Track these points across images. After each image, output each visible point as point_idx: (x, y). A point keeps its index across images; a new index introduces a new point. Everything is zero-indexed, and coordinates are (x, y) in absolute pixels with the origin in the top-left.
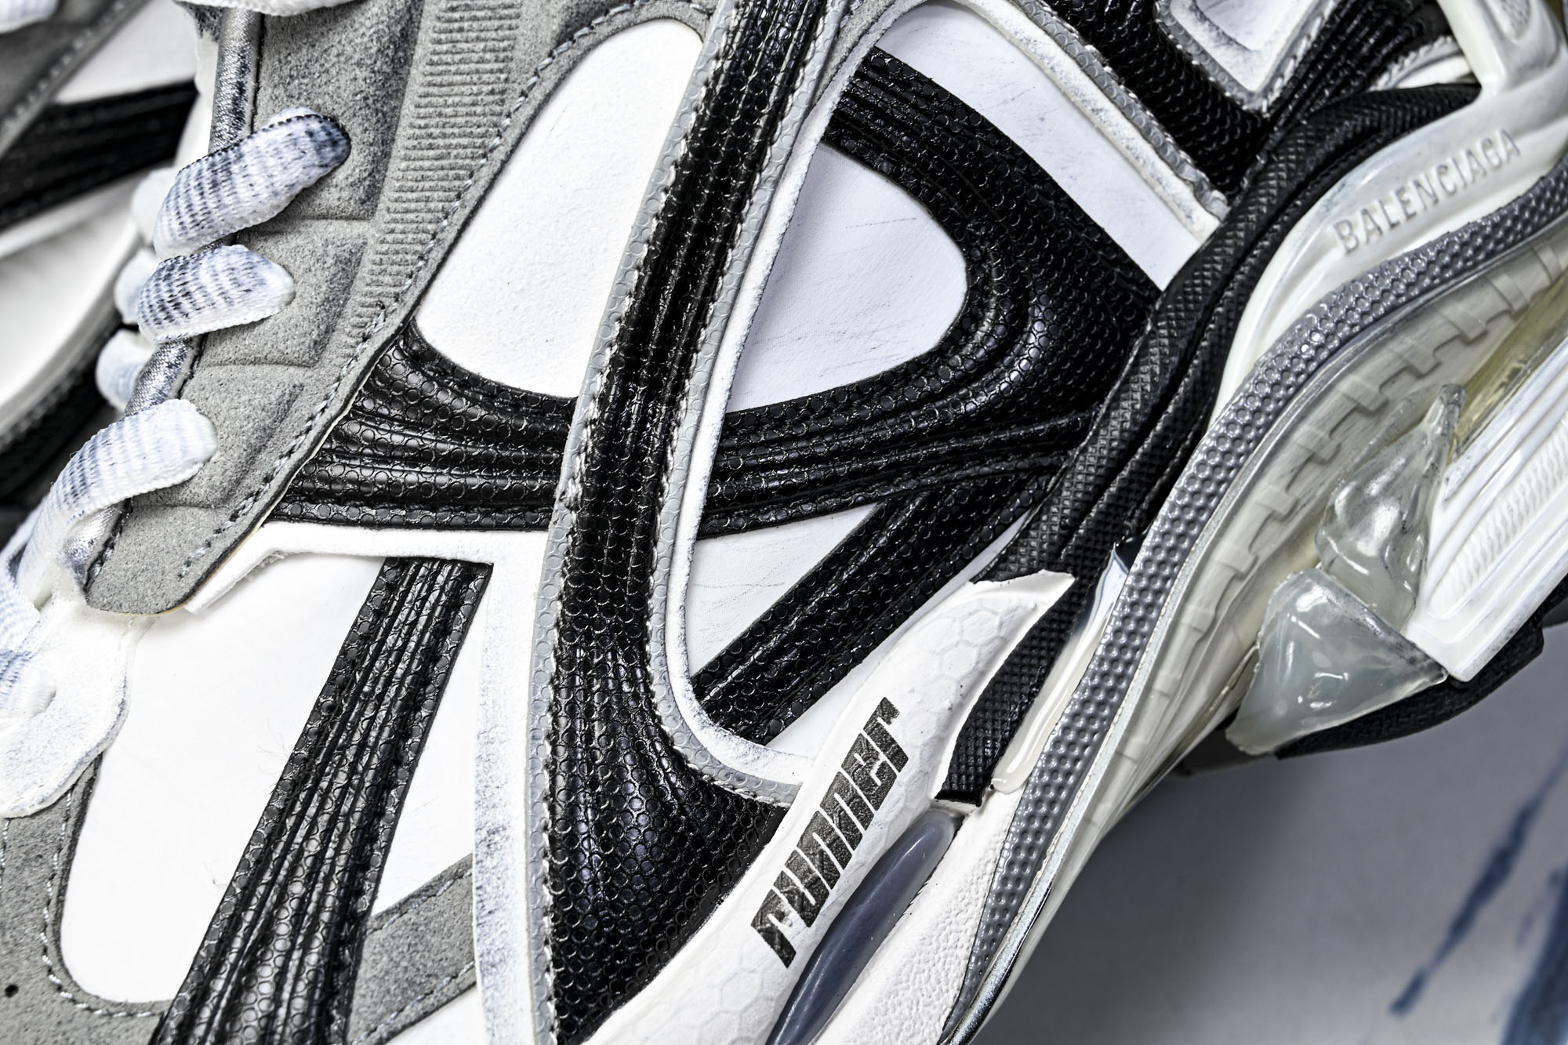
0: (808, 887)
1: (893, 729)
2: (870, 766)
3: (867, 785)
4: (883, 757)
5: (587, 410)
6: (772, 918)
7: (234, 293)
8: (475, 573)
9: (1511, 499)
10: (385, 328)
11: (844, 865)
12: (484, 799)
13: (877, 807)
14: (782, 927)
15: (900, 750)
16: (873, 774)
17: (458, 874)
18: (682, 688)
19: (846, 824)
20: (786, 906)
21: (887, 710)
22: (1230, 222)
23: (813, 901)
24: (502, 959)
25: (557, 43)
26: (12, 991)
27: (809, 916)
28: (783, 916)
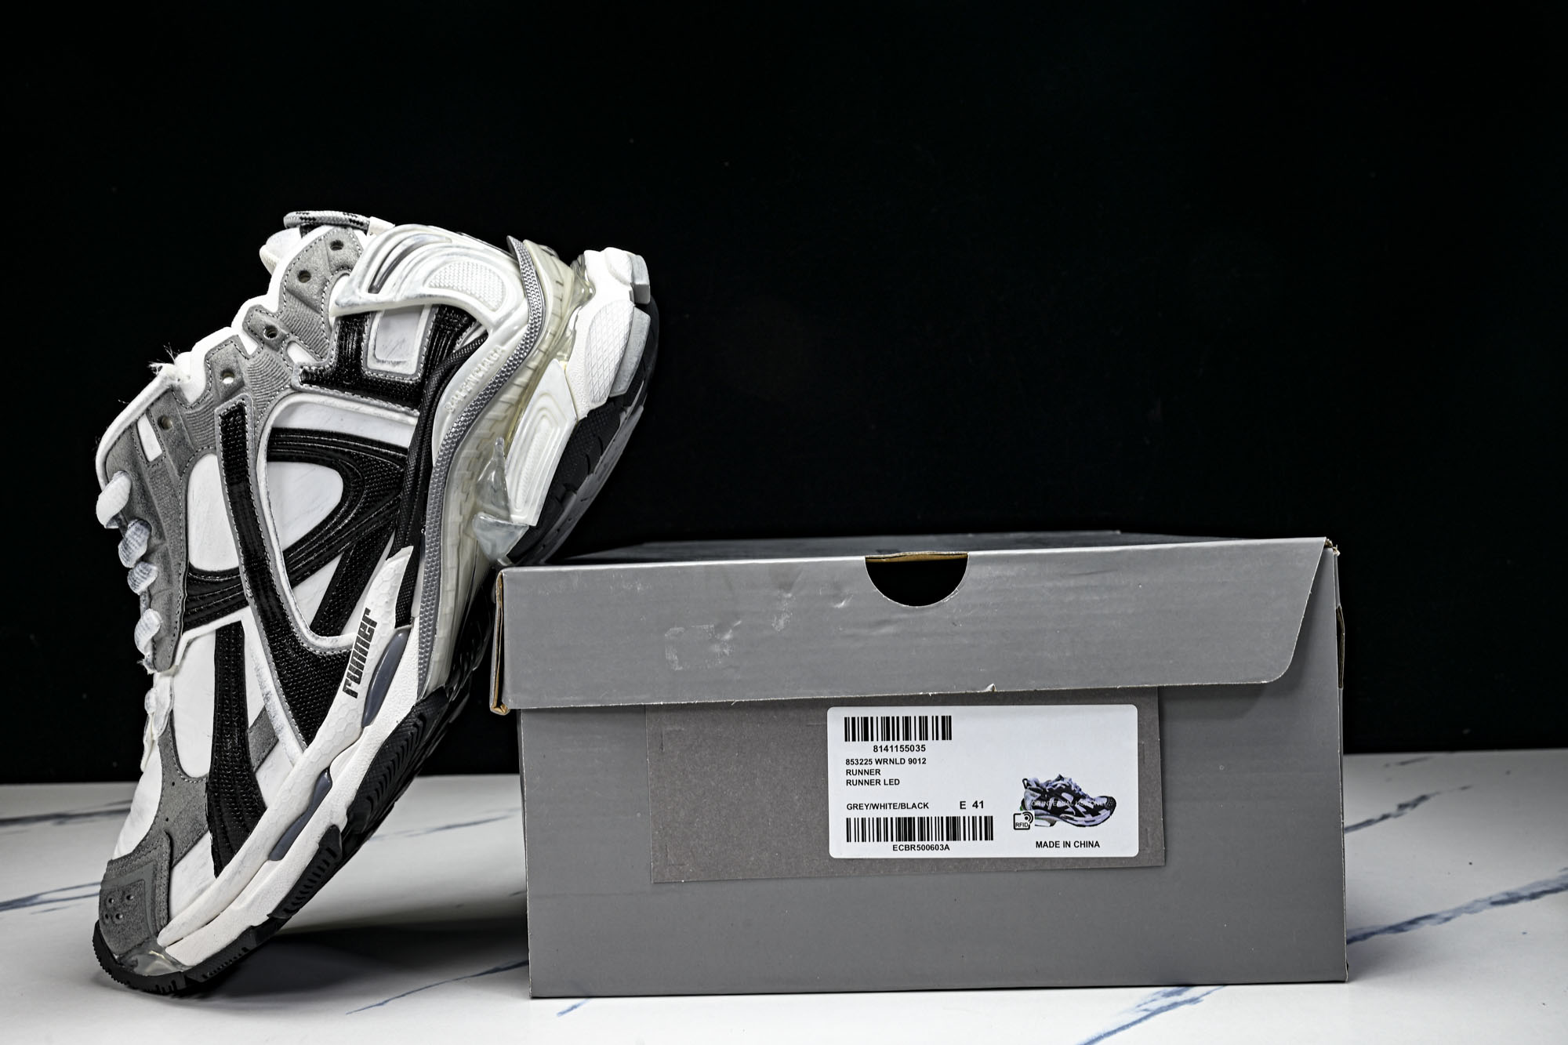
0: (355, 673)
1: (371, 617)
2: (365, 630)
3: (365, 636)
4: (369, 626)
5: (243, 569)
6: (347, 686)
7: (145, 576)
8: (238, 625)
9: (526, 466)
10: (183, 569)
11: (364, 662)
12: (262, 687)
13: (370, 642)
14: (350, 688)
15: (373, 622)
17: (264, 709)
18: (306, 631)
19: (362, 651)
20: (350, 681)
21: (367, 611)
22: (420, 416)
23: (358, 677)
24: (282, 728)
25: (181, 476)
26: (173, 784)
27: (358, 681)
28: (350, 685)
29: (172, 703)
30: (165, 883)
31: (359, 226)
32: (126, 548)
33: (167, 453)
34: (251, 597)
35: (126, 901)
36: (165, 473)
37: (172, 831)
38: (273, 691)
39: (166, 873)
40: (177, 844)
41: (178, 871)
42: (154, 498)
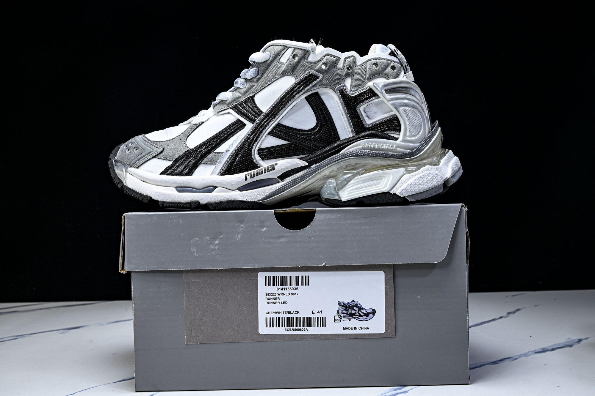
0: (253, 175)
1: (275, 166)
2: (270, 168)
4: (272, 168)
5: (264, 114)
6: (247, 175)
7: (241, 84)
8: (245, 125)
10: (251, 95)
11: (259, 175)
12: (230, 147)
13: (267, 172)
14: (247, 176)
15: (274, 169)
16: (269, 169)
17: (223, 153)
18: (257, 148)
19: (262, 172)
20: (250, 175)
21: (276, 164)
22: (354, 136)
24: (220, 163)
25: (281, 74)
26: (181, 139)
27: (251, 177)
28: (248, 175)
29: (206, 121)
30: (148, 159)
31: (405, 70)
32: (246, 72)
33: (286, 65)
34: (256, 123)
35: (135, 149)
36: (279, 68)
37: (165, 149)
38: (231, 152)
39: (151, 157)
40: (162, 154)
41: (155, 160)
42: (269, 70)
